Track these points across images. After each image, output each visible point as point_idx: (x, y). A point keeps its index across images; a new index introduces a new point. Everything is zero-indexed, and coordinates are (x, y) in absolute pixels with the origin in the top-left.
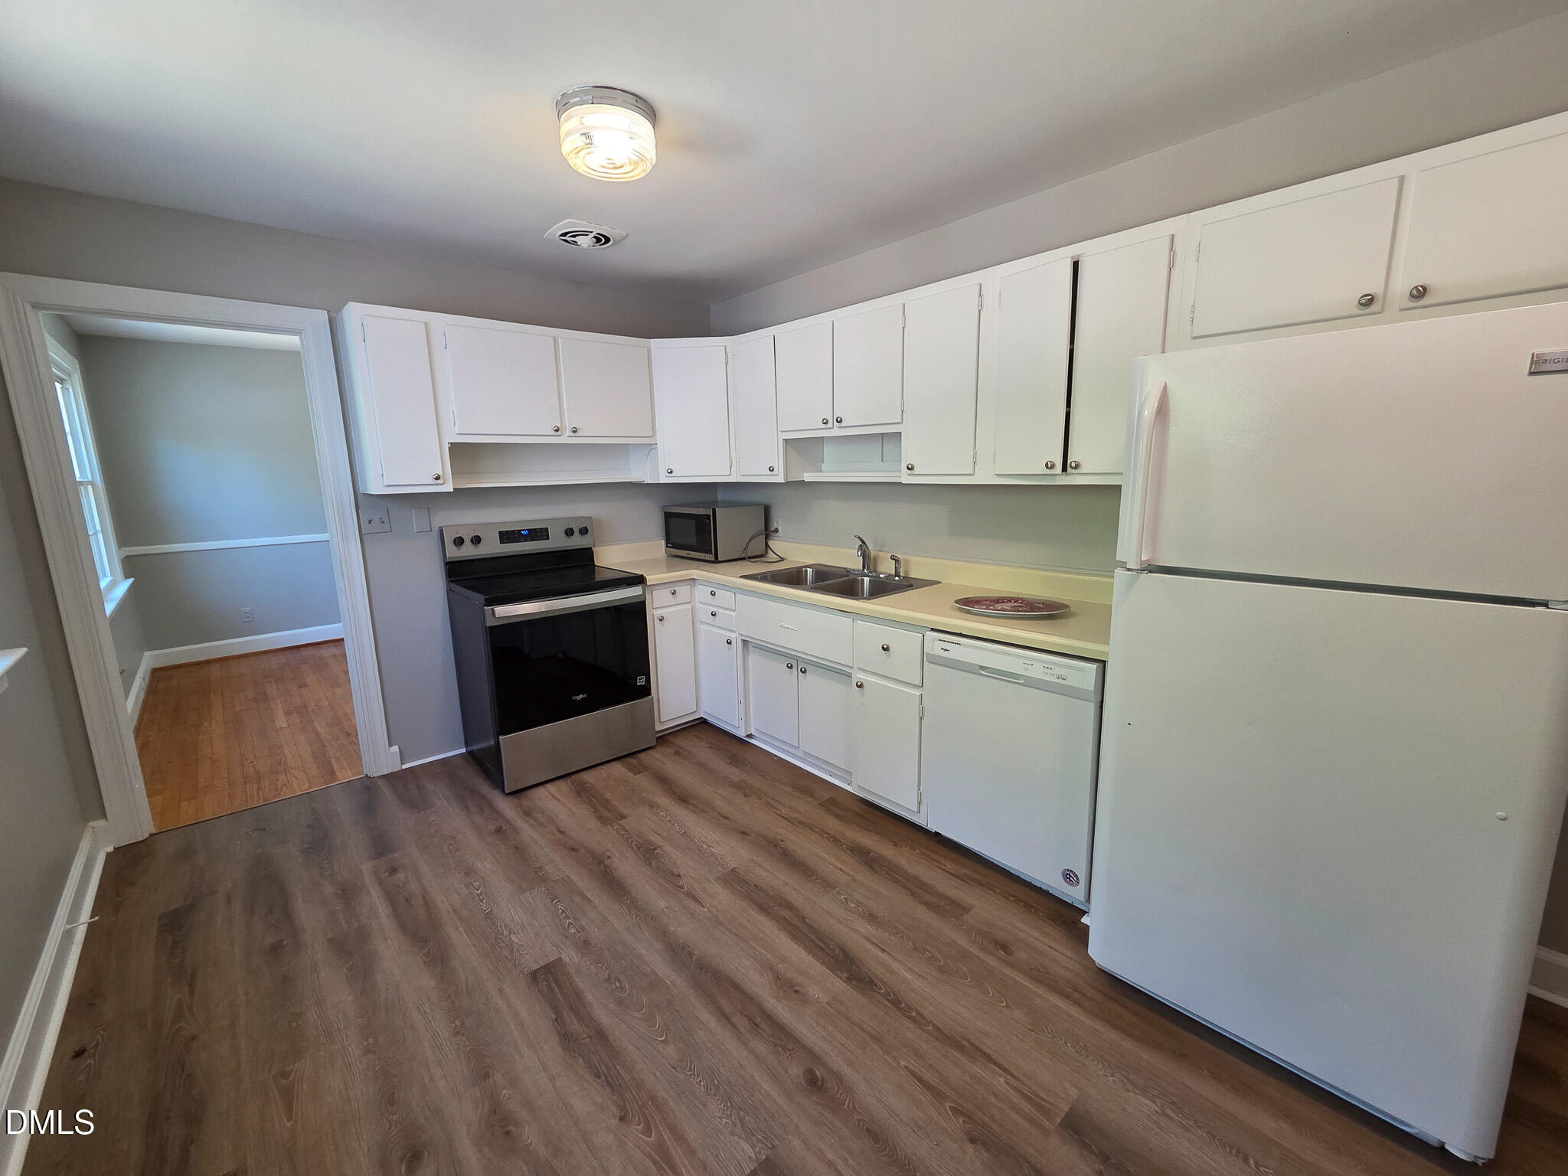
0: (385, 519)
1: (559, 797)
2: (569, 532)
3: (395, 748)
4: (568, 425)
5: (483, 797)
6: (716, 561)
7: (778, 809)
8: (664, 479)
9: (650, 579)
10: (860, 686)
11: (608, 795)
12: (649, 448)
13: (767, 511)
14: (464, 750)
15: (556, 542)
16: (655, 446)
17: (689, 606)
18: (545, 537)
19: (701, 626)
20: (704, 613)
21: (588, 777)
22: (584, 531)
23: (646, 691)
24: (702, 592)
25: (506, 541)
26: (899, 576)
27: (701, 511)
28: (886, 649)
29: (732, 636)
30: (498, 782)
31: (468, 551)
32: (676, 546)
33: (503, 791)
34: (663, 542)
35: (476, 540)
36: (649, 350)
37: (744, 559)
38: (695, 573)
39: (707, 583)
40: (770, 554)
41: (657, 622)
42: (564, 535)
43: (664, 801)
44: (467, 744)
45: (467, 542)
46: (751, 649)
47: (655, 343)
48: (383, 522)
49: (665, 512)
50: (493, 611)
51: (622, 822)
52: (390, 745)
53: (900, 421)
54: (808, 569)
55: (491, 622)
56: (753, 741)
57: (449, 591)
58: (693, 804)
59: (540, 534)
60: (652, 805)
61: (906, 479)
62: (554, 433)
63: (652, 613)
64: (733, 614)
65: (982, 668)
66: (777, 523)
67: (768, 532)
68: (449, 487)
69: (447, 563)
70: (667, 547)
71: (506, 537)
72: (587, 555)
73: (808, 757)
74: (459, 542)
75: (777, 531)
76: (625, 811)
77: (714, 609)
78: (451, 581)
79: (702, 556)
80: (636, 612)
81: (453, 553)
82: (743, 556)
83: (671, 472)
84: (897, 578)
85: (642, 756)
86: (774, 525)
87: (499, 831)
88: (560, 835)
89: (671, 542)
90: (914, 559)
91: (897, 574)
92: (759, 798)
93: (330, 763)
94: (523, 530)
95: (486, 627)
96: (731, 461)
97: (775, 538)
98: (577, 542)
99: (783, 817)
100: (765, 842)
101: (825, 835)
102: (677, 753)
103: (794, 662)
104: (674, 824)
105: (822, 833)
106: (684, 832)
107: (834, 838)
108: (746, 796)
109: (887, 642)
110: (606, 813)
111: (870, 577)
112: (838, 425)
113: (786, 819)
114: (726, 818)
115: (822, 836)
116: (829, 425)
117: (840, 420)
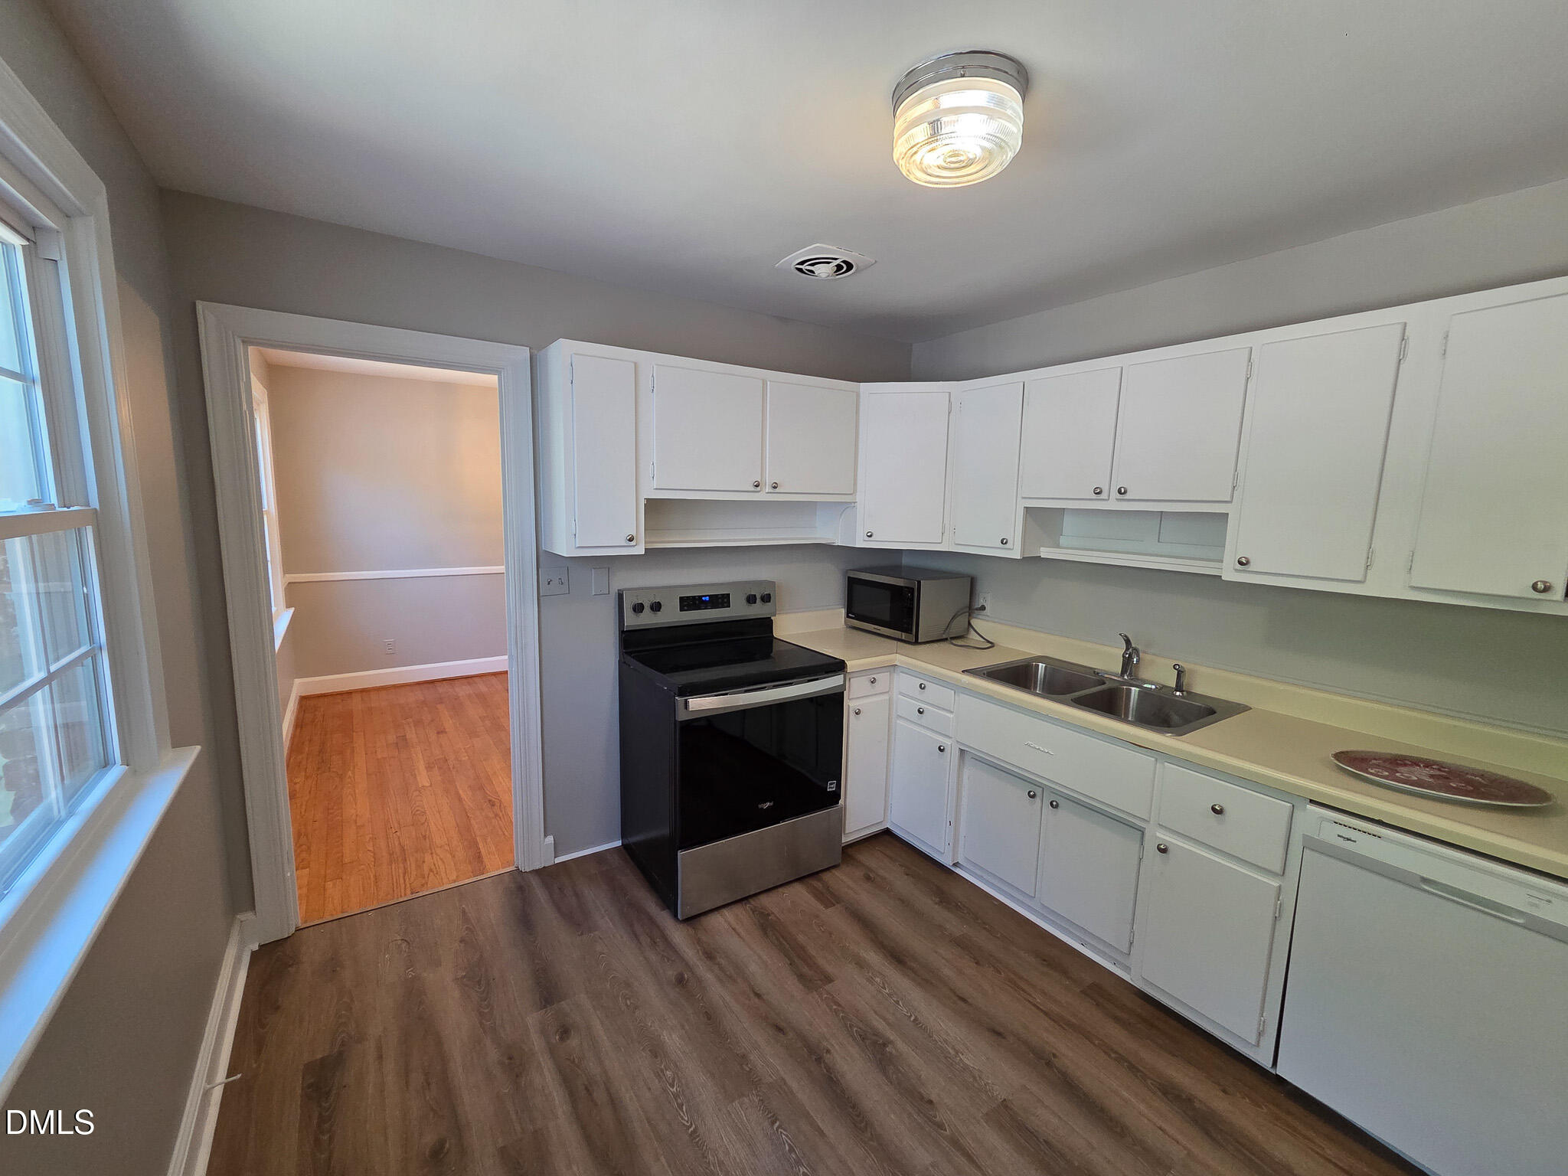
0: (564, 580)
1: (743, 934)
2: (751, 600)
3: (550, 839)
4: (769, 480)
5: (652, 922)
6: (916, 642)
7: (1030, 995)
8: (860, 544)
9: (851, 665)
10: (1164, 851)
11: (801, 938)
12: (844, 507)
13: (973, 582)
14: (619, 843)
15: (738, 610)
16: (853, 504)
17: (886, 697)
18: (725, 605)
19: (898, 722)
20: (907, 706)
21: (766, 901)
22: (766, 598)
23: (835, 797)
24: (904, 683)
25: (686, 608)
26: (1182, 691)
27: (900, 582)
28: (1218, 811)
29: (946, 742)
30: (670, 904)
31: (647, 619)
32: (858, 618)
33: (675, 916)
34: (843, 611)
35: (656, 607)
36: (858, 395)
37: (945, 640)
38: (899, 659)
39: (910, 672)
40: (973, 635)
41: (852, 715)
42: (745, 601)
43: (873, 957)
44: (623, 836)
45: (647, 609)
46: (967, 758)
47: (864, 387)
48: (562, 584)
49: (849, 578)
50: (686, 703)
51: (829, 987)
52: (545, 836)
53: (1229, 499)
54: (1040, 664)
55: (682, 716)
56: (958, 871)
57: (622, 664)
58: (912, 969)
59: (720, 600)
60: (861, 964)
61: (1230, 573)
62: (753, 489)
63: (850, 704)
64: (951, 716)
65: (1425, 880)
66: (986, 598)
67: (972, 609)
68: (640, 550)
69: (622, 632)
70: (848, 617)
71: (689, 603)
72: (766, 624)
73: (1048, 913)
74: (638, 608)
75: (983, 608)
76: (830, 969)
77: (923, 706)
78: (626, 653)
79: (904, 636)
80: (833, 702)
81: (632, 621)
82: (944, 637)
83: (870, 536)
84: (1178, 693)
85: (826, 876)
86: (980, 602)
87: (680, 981)
88: (757, 1000)
89: (852, 611)
90: (1203, 669)
91: (1179, 687)
92: (997, 971)
93: (476, 844)
94: (704, 596)
95: (675, 721)
96: (944, 527)
97: (980, 617)
98: (757, 611)
99: (1042, 1010)
100: (1032, 1055)
101: (1113, 1055)
102: (868, 878)
103: (1038, 791)
104: (897, 1002)
105: (1107, 1049)
106: (916, 1019)
107: (1127, 1061)
108: (977, 963)
109: (1219, 802)
110: (805, 970)
111: (1138, 689)
112: (1119, 496)
113: (1046, 1014)
114: (964, 1000)
115: (1109, 1056)
116: (1104, 496)
117: (1123, 491)
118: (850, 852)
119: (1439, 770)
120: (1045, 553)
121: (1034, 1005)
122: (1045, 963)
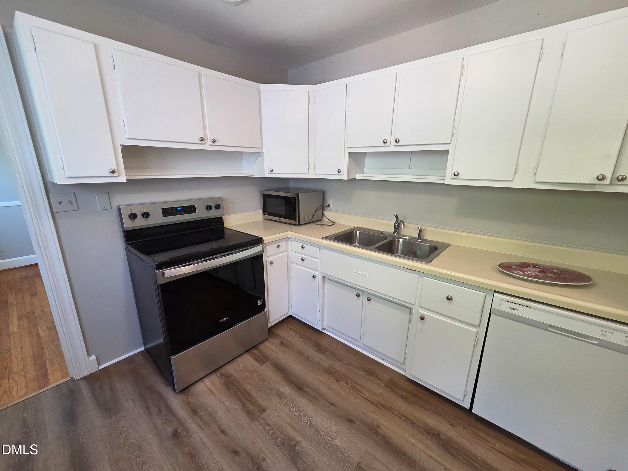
0: (73, 201)
1: (215, 392)
2: (209, 208)
3: (93, 357)
4: (209, 137)
5: (160, 397)
6: (299, 225)
7: (363, 393)
8: (267, 175)
9: (266, 239)
10: (422, 319)
11: (248, 387)
12: (258, 155)
13: (324, 193)
14: (143, 349)
15: (201, 214)
16: (262, 154)
17: (285, 253)
18: (193, 211)
19: (292, 265)
20: (296, 257)
21: (230, 368)
22: (218, 207)
23: (263, 306)
24: (294, 246)
25: (167, 215)
26: (421, 239)
27: (289, 195)
28: (449, 299)
29: (316, 273)
30: (170, 381)
31: (140, 223)
32: (270, 214)
33: (175, 390)
34: (261, 212)
35: (146, 215)
36: (259, 91)
37: (312, 222)
38: (291, 234)
39: (296, 240)
40: (325, 219)
41: (268, 265)
42: (205, 210)
43: (287, 390)
44: (145, 344)
45: (139, 217)
46: (327, 280)
47: (262, 86)
48: (71, 203)
49: (263, 194)
50: (163, 274)
51: (263, 416)
52: (89, 355)
53: (449, 142)
54: (357, 231)
55: (161, 281)
56: (325, 331)
57: (127, 250)
58: (306, 391)
59: (191, 209)
60: (280, 396)
61: (449, 181)
62: (200, 142)
63: (267, 259)
64: (318, 260)
65: (551, 326)
66: (330, 201)
67: (324, 207)
68: (123, 179)
69: (124, 232)
70: (264, 214)
71: (167, 212)
72: (220, 221)
74: (133, 217)
75: (329, 206)
76: (264, 403)
77: (304, 256)
78: (128, 244)
79: (292, 222)
80: (258, 259)
81: (129, 224)
82: (312, 221)
83: (272, 171)
84: (419, 240)
85: (261, 347)
86: (327, 203)
87: (175, 434)
88: (222, 435)
89: (267, 211)
91: (420, 237)
92: (347, 383)
93: (45, 365)
94: (179, 207)
95: (158, 284)
96: (309, 165)
97: (328, 210)
98: (213, 214)
99: (369, 401)
100: (368, 430)
101: (404, 418)
102: (282, 343)
103: (361, 293)
104: (300, 415)
105: (401, 416)
106: (310, 424)
107: (410, 420)
108: (337, 381)
109: (450, 294)
110: (251, 408)
111: (402, 240)
112: (396, 144)
113: (371, 402)
114: (333, 405)
115: (402, 419)
116: (388, 144)
117: (398, 141)
118: (272, 331)
119: (539, 268)
120: (358, 176)
121: (366, 399)
122: (367, 373)
